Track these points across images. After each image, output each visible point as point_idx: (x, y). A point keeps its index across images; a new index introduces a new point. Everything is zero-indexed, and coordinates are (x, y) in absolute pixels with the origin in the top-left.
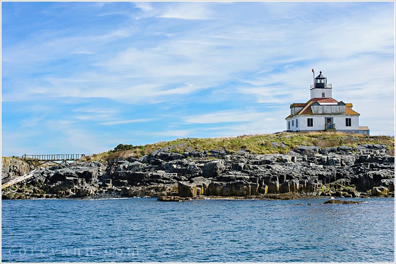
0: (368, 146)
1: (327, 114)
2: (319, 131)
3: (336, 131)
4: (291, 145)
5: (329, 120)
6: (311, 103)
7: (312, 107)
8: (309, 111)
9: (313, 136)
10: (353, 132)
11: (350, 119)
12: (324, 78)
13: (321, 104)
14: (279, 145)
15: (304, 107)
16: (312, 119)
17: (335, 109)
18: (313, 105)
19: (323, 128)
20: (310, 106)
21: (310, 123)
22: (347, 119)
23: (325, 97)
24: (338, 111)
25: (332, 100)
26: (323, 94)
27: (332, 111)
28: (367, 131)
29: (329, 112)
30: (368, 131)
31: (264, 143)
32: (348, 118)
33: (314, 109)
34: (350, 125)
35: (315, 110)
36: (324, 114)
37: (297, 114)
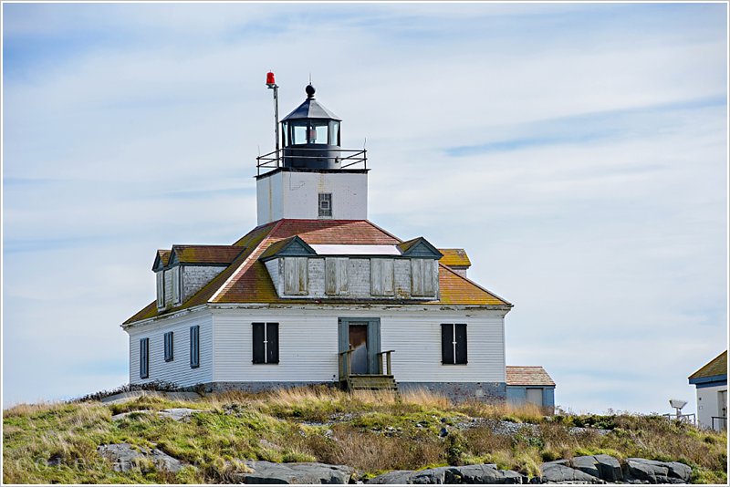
0: (600, 466)
1: (350, 302)
2: (313, 387)
3: (396, 387)
4: (208, 460)
5: (359, 332)
6: (267, 242)
7: (272, 265)
8: (258, 286)
9: (297, 415)
10: (480, 393)
11: (462, 329)
12: (325, 122)
13: (319, 249)
14: (147, 461)
15: (230, 265)
16: (274, 327)
17: (391, 277)
18: (277, 252)
19: (330, 374)
20: (262, 261)
21: (265, 345)
22: (446, 329)
23: (336, 216)
24: (406, 288)
25: (370, 232)
26: (325, 201)
27: (377, 287)
28: (541, 388)
29: (361, 291)
30: (547, 390)
31: (66, 448)
32: (454, 321)
33: (285, 272)
34: (463, 360)
35: (293, 280)
36: (333, 300)
37: (199, 297)
